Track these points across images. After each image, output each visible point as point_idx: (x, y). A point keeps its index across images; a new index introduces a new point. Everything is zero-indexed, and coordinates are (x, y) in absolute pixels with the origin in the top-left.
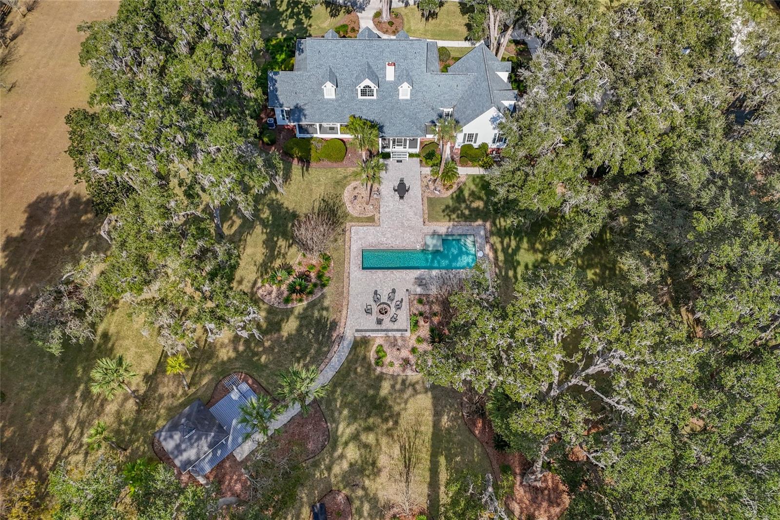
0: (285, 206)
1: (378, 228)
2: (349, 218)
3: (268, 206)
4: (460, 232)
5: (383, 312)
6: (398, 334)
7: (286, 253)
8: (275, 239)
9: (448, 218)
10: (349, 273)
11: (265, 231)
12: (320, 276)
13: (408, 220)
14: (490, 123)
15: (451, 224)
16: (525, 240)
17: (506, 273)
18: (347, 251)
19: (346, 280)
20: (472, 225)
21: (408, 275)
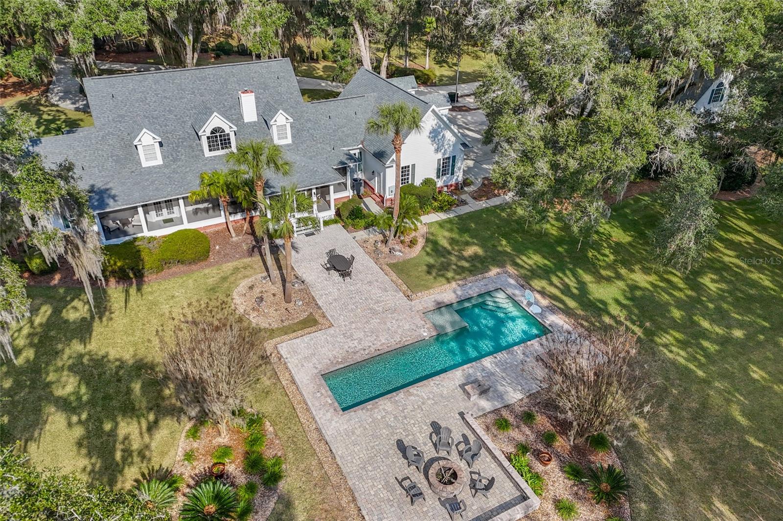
0: (111, 357)
1: (331, 331)
2: (263, 334)
3: (71, 369)
4: (476, 292)
5: (447, 476)
7: (147, 447)
8: (108, 427)
10: (318, 429)
11: (75, 419)
12: (254, 464)
13: (378, 302)
14: (429, 141)
15: (454, 285)
18: (291, 389)
19: (320, 448)
20: (486, 278)
21: (443, 386)
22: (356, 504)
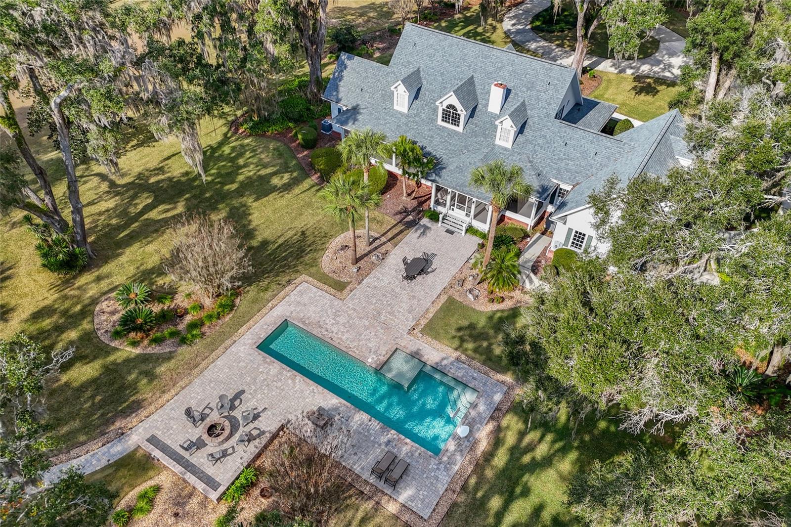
0: (251, 217)
1: (337, 302)
2: (313, 270)
4: (460, 374)
6: (200, 486)
9: (456, 343)
10: (234, 342)
12: (194, 326)
13: (391, 313)
15: (456, 354)
16: (573, 455)
17: (486, 498)
19: (219, 351)
20: (488, 375)
21: (314, 396)
22: (180, 391)
